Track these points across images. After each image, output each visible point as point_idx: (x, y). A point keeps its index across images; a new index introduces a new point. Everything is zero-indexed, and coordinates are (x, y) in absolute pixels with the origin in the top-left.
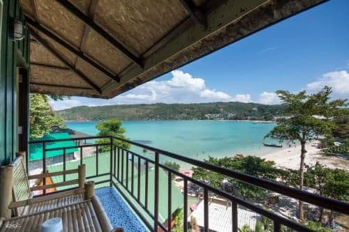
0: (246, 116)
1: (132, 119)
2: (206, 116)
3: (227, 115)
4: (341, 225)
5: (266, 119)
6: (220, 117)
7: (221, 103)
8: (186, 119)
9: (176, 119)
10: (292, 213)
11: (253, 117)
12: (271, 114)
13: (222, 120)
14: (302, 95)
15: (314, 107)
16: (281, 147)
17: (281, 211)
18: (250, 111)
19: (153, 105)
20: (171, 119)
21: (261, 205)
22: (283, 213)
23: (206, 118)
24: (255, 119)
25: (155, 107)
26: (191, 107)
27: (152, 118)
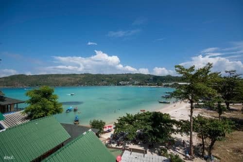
0: (146, 83)
1: (64, 85)
2: (120, 83)
3: (134, 82)
4: (216, 157)
5: (158, 85)
6: (129, 84)
7: (130, 74)
8: (106, 85)
9: (99, 85)
10: (184, 151)
11: (150, 84)
12: (161, 82)
13: (131, 86)
14: (192, 69)
15: (199, 77)
16: (169, 103)
17: (177, 150)
18: (148, 80)
19: (82, 74)
20: (96, 85)
21: (164, 147)
22: (178, 151)
23: (121, 85)
24: (151, 85)
25: (84, 76)
26: (110, 76)
27: (81, 84)
